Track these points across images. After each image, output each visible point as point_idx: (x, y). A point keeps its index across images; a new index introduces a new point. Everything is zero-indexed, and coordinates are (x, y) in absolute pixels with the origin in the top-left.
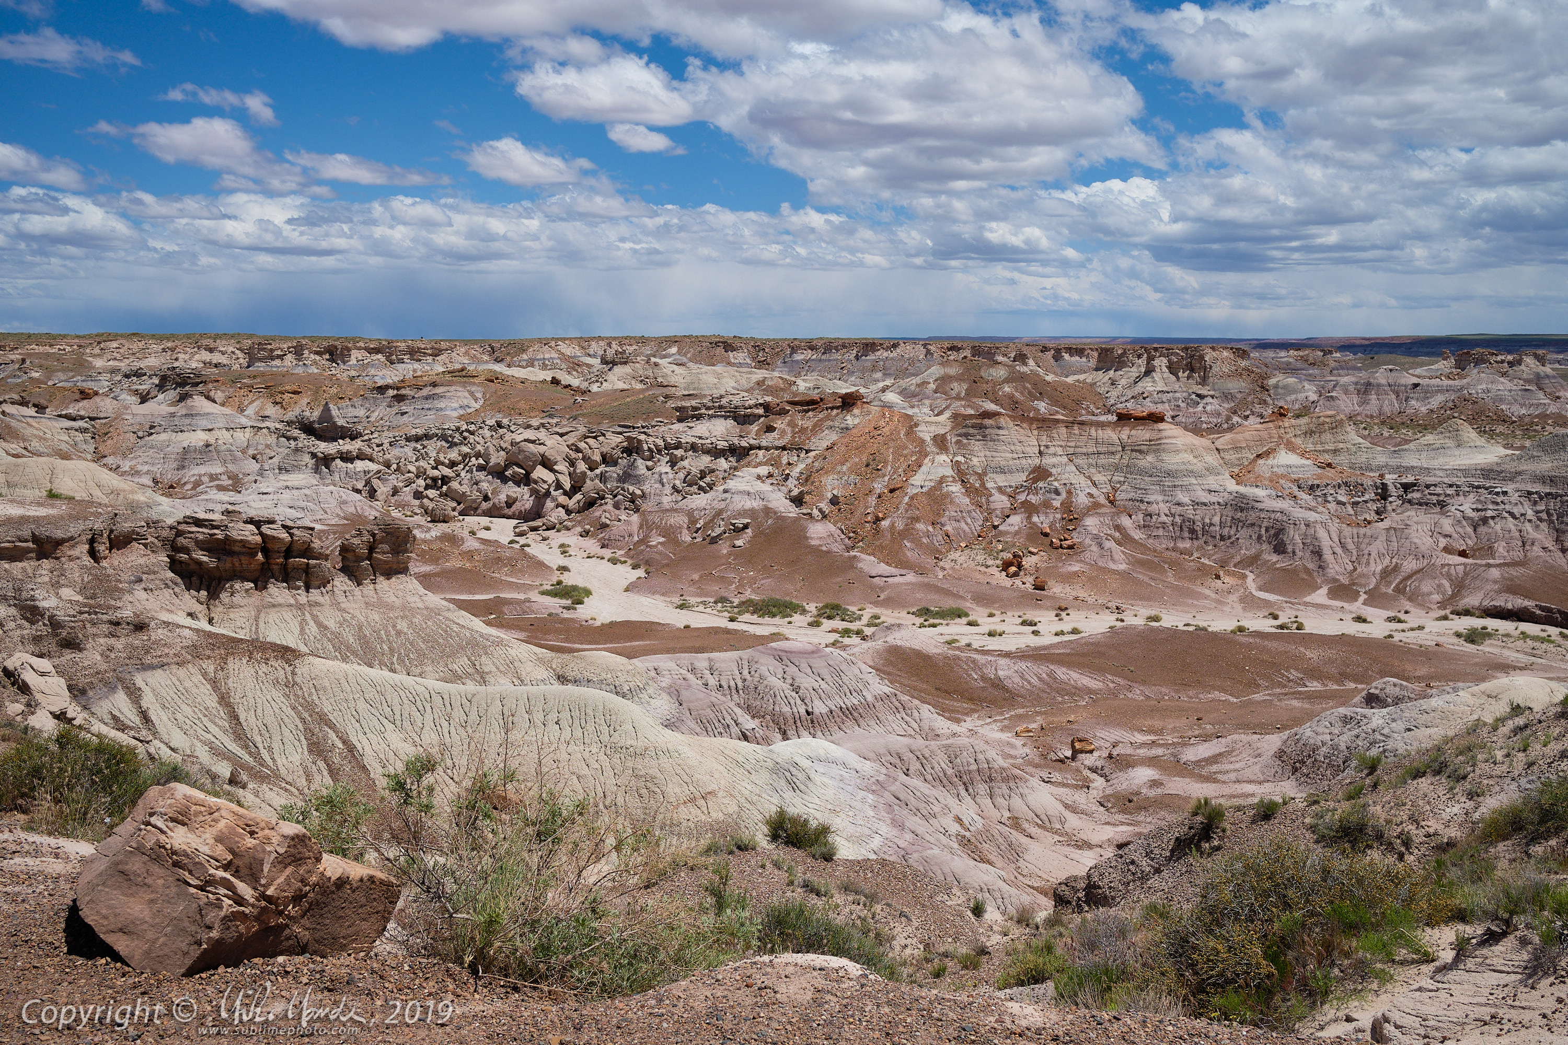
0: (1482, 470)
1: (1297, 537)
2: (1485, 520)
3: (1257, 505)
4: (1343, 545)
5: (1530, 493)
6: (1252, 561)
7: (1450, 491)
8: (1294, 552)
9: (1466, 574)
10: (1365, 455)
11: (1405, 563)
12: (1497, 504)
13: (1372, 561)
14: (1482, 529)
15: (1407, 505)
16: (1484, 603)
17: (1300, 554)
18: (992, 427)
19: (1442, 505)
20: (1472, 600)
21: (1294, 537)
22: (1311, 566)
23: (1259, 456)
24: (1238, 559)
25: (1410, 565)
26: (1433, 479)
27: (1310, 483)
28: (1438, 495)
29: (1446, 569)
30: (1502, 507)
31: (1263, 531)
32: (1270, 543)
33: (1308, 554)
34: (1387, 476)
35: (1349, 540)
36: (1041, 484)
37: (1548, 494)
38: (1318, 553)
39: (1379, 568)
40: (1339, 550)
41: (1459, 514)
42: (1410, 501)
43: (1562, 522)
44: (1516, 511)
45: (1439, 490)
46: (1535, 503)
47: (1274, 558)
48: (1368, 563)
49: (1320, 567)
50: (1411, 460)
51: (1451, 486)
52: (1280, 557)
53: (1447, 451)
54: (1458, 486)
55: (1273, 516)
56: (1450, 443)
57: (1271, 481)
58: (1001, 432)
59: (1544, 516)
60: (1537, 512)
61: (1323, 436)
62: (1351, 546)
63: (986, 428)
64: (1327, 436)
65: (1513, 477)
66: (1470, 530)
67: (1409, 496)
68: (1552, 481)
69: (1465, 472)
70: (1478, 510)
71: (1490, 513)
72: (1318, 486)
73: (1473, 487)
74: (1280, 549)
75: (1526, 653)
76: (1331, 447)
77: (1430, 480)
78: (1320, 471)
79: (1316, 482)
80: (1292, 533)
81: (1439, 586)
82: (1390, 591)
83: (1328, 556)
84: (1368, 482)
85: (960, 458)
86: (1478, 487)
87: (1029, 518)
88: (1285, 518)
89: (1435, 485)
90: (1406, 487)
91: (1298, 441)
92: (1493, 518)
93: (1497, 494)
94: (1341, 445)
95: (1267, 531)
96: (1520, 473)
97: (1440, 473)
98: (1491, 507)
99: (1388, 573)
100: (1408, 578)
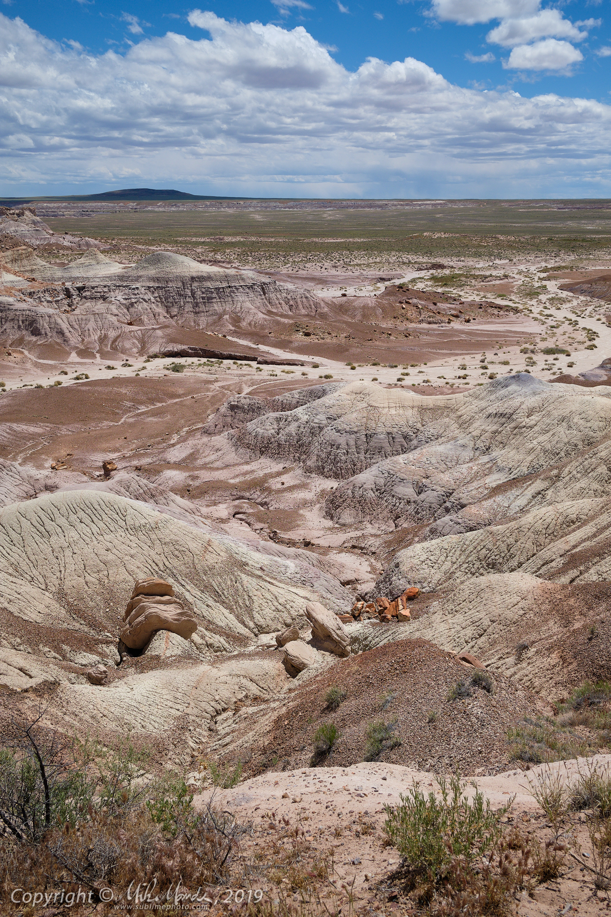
0: (118, 276)
1: (45, 324)
2: (132, 304)
3: (11, 307)
4: (72, 326)
5: (149, 287)
6: (20, 342)
7: (106, 290)
8: (46, 334)
9: (143, 335)
10: (49, 273)
11: (109, 333)
12: (135, 295)
13: (91, 334)
14: (132, 310)
15: (84, 300)
16: (162, 350)
17: (49, 334)
19: (104, 298)
20: (155, 349)
21: (44, 324)
22: (58, 341)
24: (10, 342)
25: (112, 334)
27: (29, 291)
28: (100, 292)
29: (132, 334)
30: (138, 296)
31: (21, 322)
32: (27, 330)
33: (55, 334)
34: (66, 284)
35: (74, 323)
37: (158, 287)
38: (61, 333)
39: (96, 338)
40: (71, 329)
41: (118, 302)
42: (85, 297)
43: (168, 302)
44: (146, 297)
45: (99, 290)
46: (153, 293)
47: (34, 339)
48: (89, 335)
49: (65, 341)
50: (76, 273)
51: (105, 287)
52: (38, 337)
53: (93, 267)
54: (109, 287)
55: (24, 313)
56: (93, 262)
57: (7, 292)
59: (158, 299)
60: (155, 297)
61: (23, 261)
62: (77, 327)
64: (25, 262)
65: (137, 279)
66: (126, 310)
67: (84, 294)
68: (158, 280)
69: (110, 278)
70: (126, 299)
71: (134, 301)
72: (34, 293)
73: (115, 286)
74: (36, 332)
75: (207, 373)
76: (28, 268)
77: (94, 284)
78: (30, 283)
79: (32, 290)
80: (41, 322)
81: (133, 343)
82: (109, 349)
83: (67, 334)
84: (59, 288)
86: (119, 286)
88: (33, 313)
89: (97, 287)
90: (80, 289)
91: (9, 266)
92: (136, 303)
93: (134, 289)
94: (34, 267)
95: (23, 322)
96: (140, 277)
97: (97, 280)
98: (133, 296)
99: (102, 340)
100: (114, 341)
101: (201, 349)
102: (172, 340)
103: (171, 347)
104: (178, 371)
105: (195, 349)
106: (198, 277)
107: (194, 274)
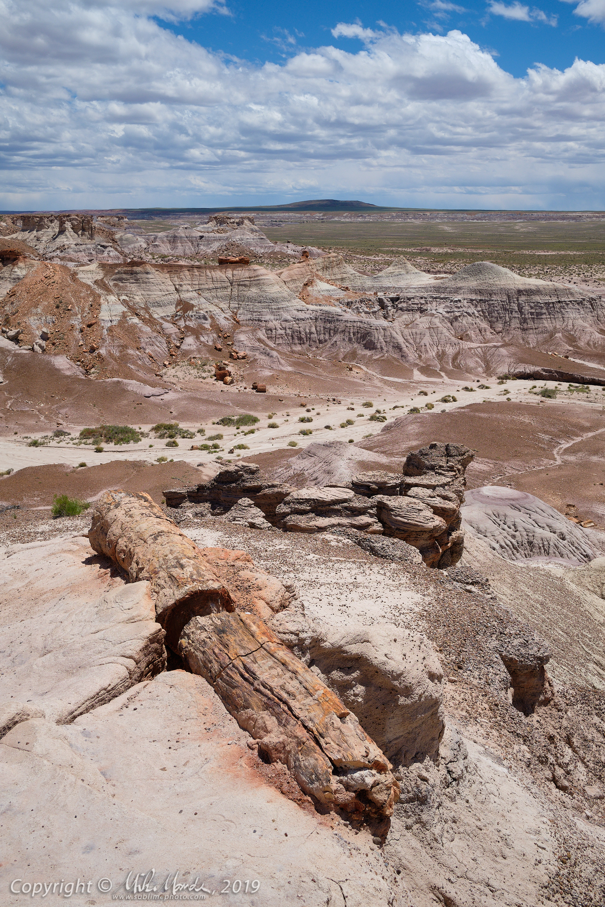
0: (434, 287)
1: (380, 338)
2: (456, 318)
3: (341, 318)
4: (407, 340)
5: (472, 300)
6: (353, 355)
7: (423, 301)
8: (382, 348)
9: (485, 353)
10: (359, 282)
11: (447, 350)
12: (458, 308)
13: (429, 350)
14: (455, 324)
15: (400, 311)
16: (512, 371)
17: (385, 349)
18: (141, 273)
19: (422, 311)
20: (503, 369)
21: (379, 337)
22: (396, 356)
23: (306, 285)
24: (341, 356)
25: (450, 351)
26: (410, 294)
27: (346, 301)
28: (417, 304)
29: (473, 351)
30: (461, 310)
31: (352, 334)
32: (359, 343)
33: (391, 349)
34: (379, 294)
35: (409, 337)
36: (190, 313)
37: (481, 300)
38: (398, 347)
39: (434, 354)
40: (407, 344)
41: (441, 315)
42: (401, 309)
43: (492, 317)
44: (470, 311)
45: (416, 301)
46: (476, 306)
47: (368, 353)
48: (427, 351)
49: (402, 356)
50: (386, 283)
51: (421, 298)
52: (373, 352)
53: (403, 276)
54: (425, 298)
55: (355, 324)
56: (403, 272)
57: (326, 301)
58: (149, 276)
59: (481, 313)
60: (478, 311)
61: (334, 269)
62: (411, 341)
63: (136, 273)
64: (336, 270)
65: (457, 290)
66: (449, 325)
67: (400, 306)
68: (479, 292)
69: (426, 289)
70: (448, 312)
71: (457, 314)
72: (352, 302)
73: (433, 298)
74: (370, 346)
75: (585, 401)
76: (339, 276)
77: (410, 295)
78: (345, 293)
79: (350, 300)
80: (376, 335)
81: (477, 362)
82: (451, 368)
83: (405, 349)
84: (373, 298)
85: (124, 297)
86: (436, 298)
87: (198, 338)
88: (366, 326)
89: (413, 298)
90: (393, 300)
91: (320, 273)
92: (459, 316)
93: (456, 301)
94: (345, 276)
95: (354, 334)
96: (460, 288)
97: (413, 291)
98: (456, 310)
99: (441, 356)
100: (455, 359)
101: (556, 372)
102: (521, 361)
103: (521, 368)
104: (549, 397)
105: (550, 371)
106: (526, 291)
107: (521, 287)
